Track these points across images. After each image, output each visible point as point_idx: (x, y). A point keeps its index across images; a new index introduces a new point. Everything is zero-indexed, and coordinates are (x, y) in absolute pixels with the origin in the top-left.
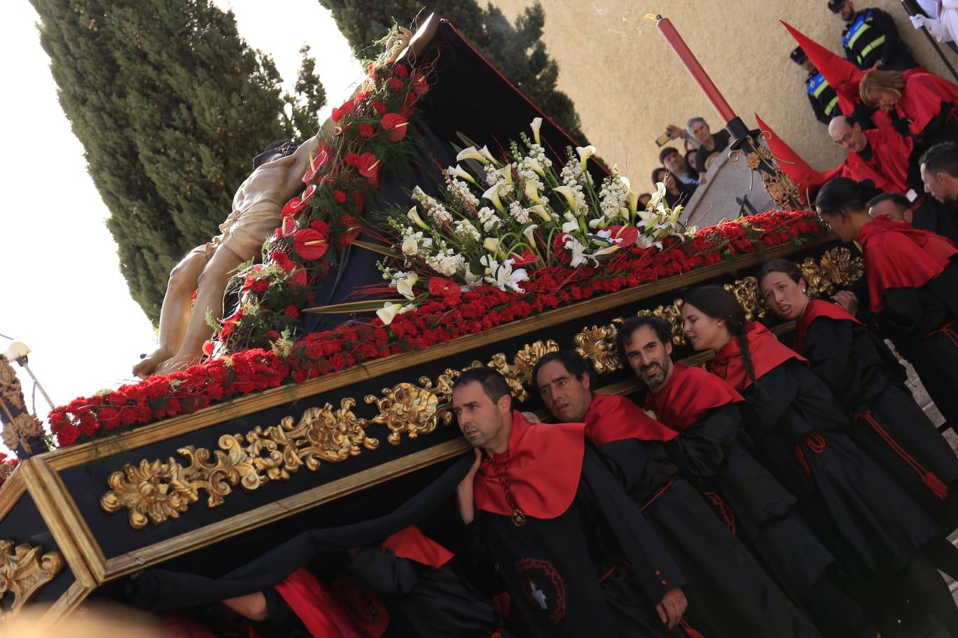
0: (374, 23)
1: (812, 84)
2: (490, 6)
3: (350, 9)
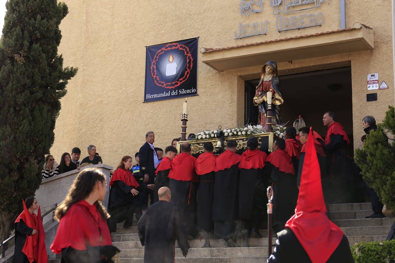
0: (19, 27)
2: (61, 56)
3: (14, 16)
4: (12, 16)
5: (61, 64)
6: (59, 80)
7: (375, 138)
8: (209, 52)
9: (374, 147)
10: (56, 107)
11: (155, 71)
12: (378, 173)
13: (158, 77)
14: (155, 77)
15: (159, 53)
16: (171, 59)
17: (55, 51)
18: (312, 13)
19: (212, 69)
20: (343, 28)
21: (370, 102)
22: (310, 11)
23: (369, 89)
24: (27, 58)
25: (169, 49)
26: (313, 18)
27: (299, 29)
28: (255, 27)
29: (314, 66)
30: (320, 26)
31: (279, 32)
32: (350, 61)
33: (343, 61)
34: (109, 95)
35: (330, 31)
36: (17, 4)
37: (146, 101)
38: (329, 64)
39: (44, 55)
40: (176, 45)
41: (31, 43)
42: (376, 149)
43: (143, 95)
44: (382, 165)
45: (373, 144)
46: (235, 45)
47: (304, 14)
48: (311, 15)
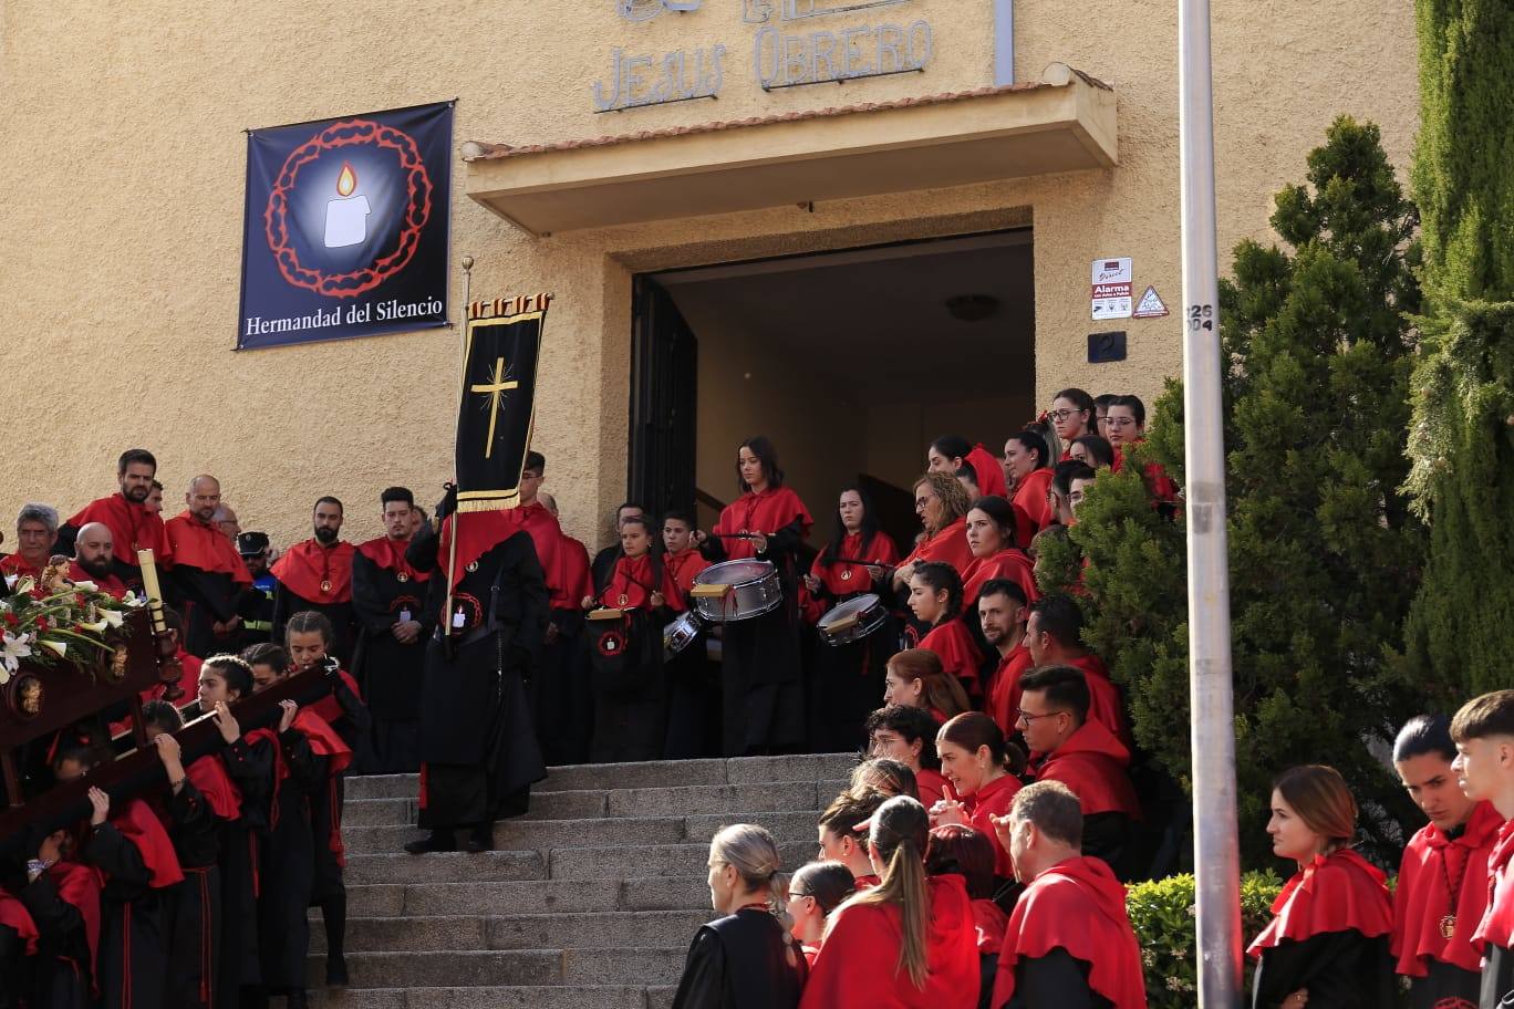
7: (1113, 498)
8: (493, 158)
9: (1110, 532)
11: (283, 228)
12: (1124, 629)
13: (292, 252)
14: (280, 250)
15: (300, 157)
16: (346, 181)
18: (889, 19)
19: (505, 225)
20: (1005, 82)
21: (1100, 367)
22: (882, 14)
23: (1096, 316)
25: (339, 142)
26: (893, 40)
27: (841, 82)
28: (673, 64)
29: (895, 223)
30: (921, 70)
31: (767, 90)
32: (1029, 210)
33: (1002, 206)
34: (98, 318)
35: (956, 91)
37: (246, 342)
38: (951, 218)
40: (368, 130)
42: (1116, 540)
43: (234, 321)
44: (1137, 600)
45: (1104, 521)
46: (595, 135)
47: (860, 23)
48: (888, 31)
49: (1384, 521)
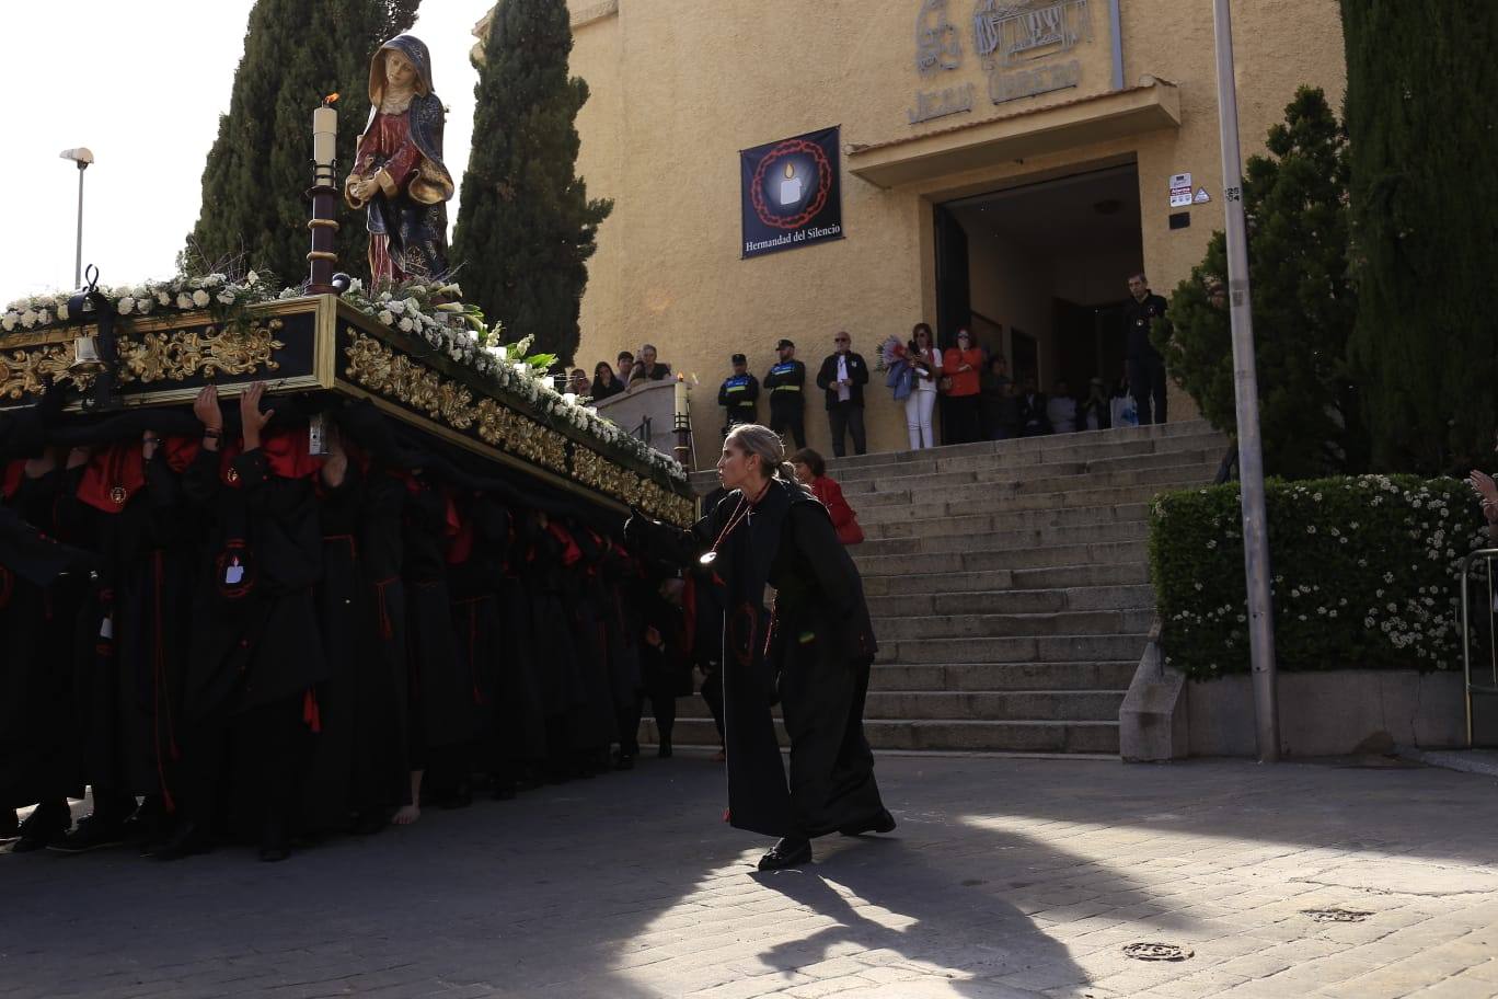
0: (500, 131)
1: (731, 382)
2: (582, 179)
3: (491, 110)
4: (487, 111)
5: (583, 194)
6: (580, 226)
8: (860, 152)
10: (580, 277)
11: (760, 197)
13: (766, 208)
14: (760, 207)
15: (766, 161)
16: (789, 171)
17: (571, 170)
18: (1056, 62)
19: (868, 185)
20: (1119, 87)
21: (1176, 231)
22: (1053, 59)
23: (1172, 205)
24: (519, 187)
25: (785, 152)
26: (1059, 72)
27: (1034, 96)
28: (947, 96)
29: (1064, 167)
30: (1074, 86)
31: (996, 104)
32: (1135, 153)
33: (1121, 153)
34: (677, 248)
35: (1094, 94)
36: (494, 87)
37: (747, 255)
38: (1094, 161)
39: (549, 180)
40: (799, 144)
41: (525, 160)
43: (740, 245)
46: (909, 135)
47: (1042, 65)
48: (1055, 67)
49: (1332, 296)
